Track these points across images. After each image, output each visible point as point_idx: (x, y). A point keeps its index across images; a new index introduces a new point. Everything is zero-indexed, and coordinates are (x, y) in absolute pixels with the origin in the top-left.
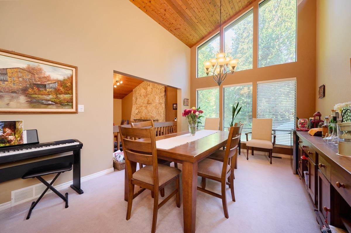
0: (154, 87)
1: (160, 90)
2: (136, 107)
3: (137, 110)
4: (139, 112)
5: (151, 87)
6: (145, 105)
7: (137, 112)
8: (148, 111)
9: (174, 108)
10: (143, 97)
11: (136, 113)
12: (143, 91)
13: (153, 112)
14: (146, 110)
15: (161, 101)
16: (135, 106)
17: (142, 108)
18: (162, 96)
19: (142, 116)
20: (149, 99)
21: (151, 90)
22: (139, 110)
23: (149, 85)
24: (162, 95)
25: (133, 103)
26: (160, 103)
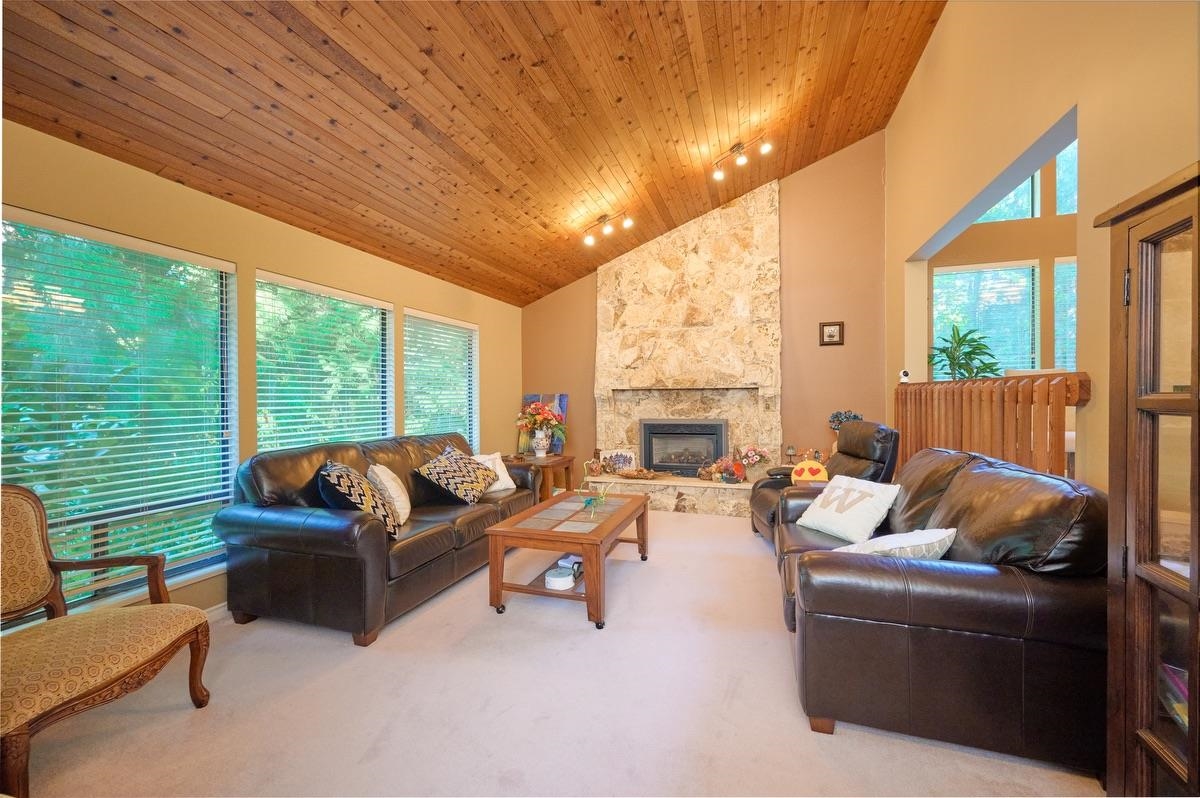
0: (723, 259)
1: (759, 269)
2: (618, 341)
3: (628, 352)
4: (639, 358)
5: (708, 258)
6: (675, 329)
7: (635, 356)
8: (696, 354)
9: (826, 339)
10: (660, 298)
11: (628, 362)
12: (659, 275)
13: (723, 355)
14: (681, 350)
15: (764, 314)
16: (614, 333)
17: (659, 341)
18: (769, 295)
19: (660, 375)
20: (696, 306)
21: (707, 268)
22: (641, 349)
23: (695, 250)
24: (767, 291)
25: (600, 322)
26: (762, 323)
